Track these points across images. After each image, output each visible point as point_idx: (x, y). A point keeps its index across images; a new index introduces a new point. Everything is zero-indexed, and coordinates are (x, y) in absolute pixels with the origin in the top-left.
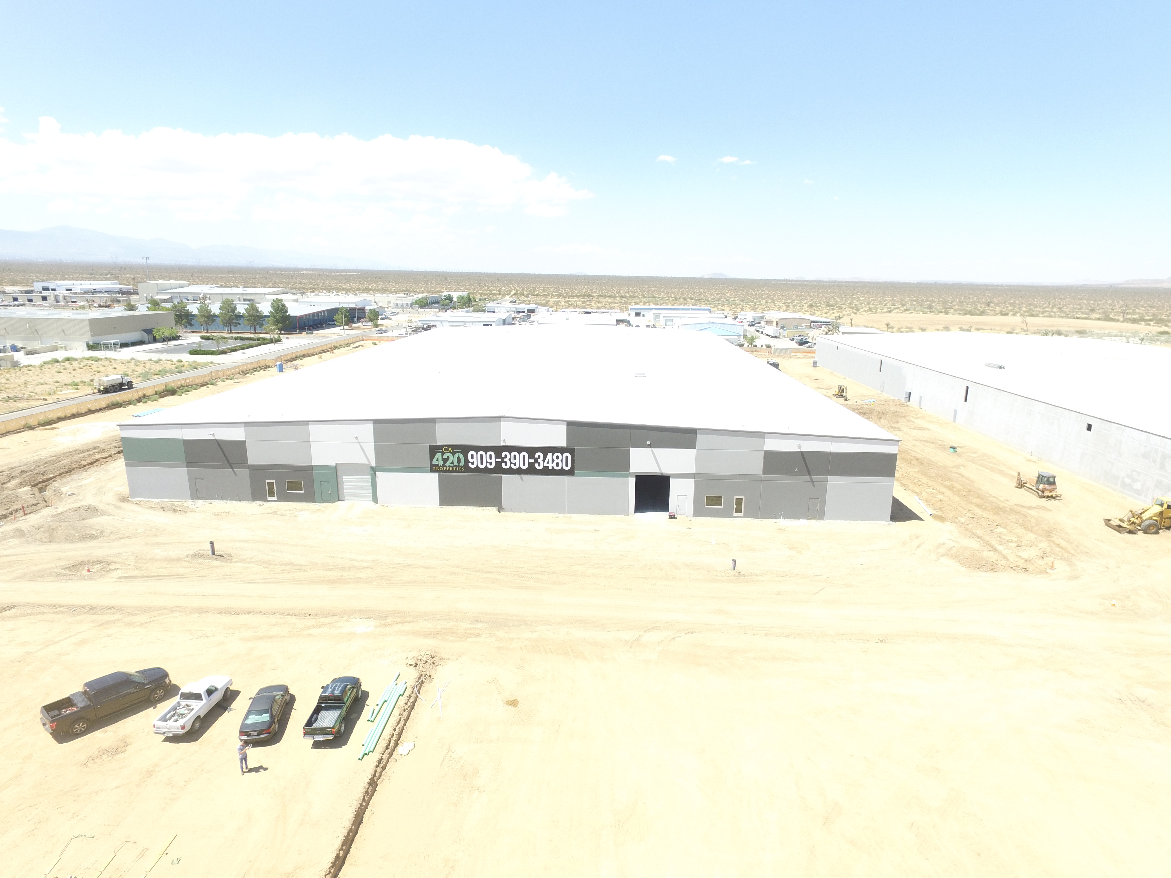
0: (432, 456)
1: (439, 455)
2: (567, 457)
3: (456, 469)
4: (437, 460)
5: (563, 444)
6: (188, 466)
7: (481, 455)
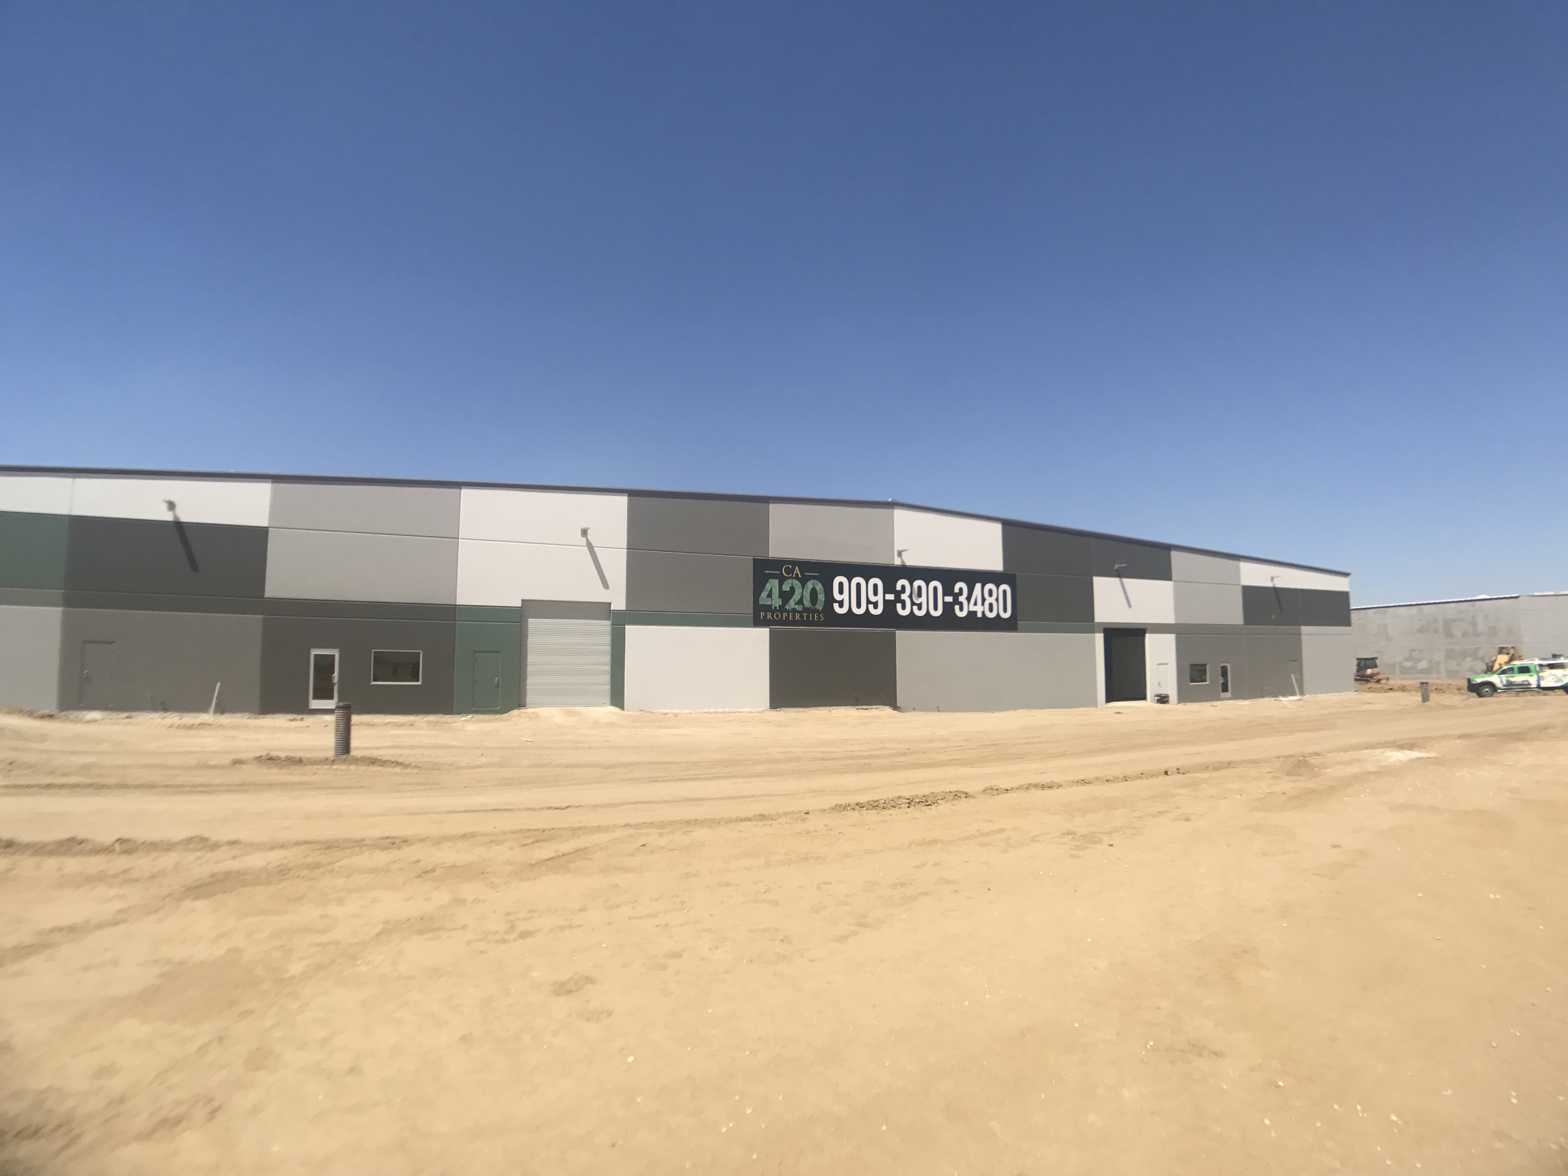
0: (759, 585)
1: (773, 585)
2: (1005, 592)
3: (808, 617)
4: (770, 595)
5: (996, 564)
7: (858, 585)
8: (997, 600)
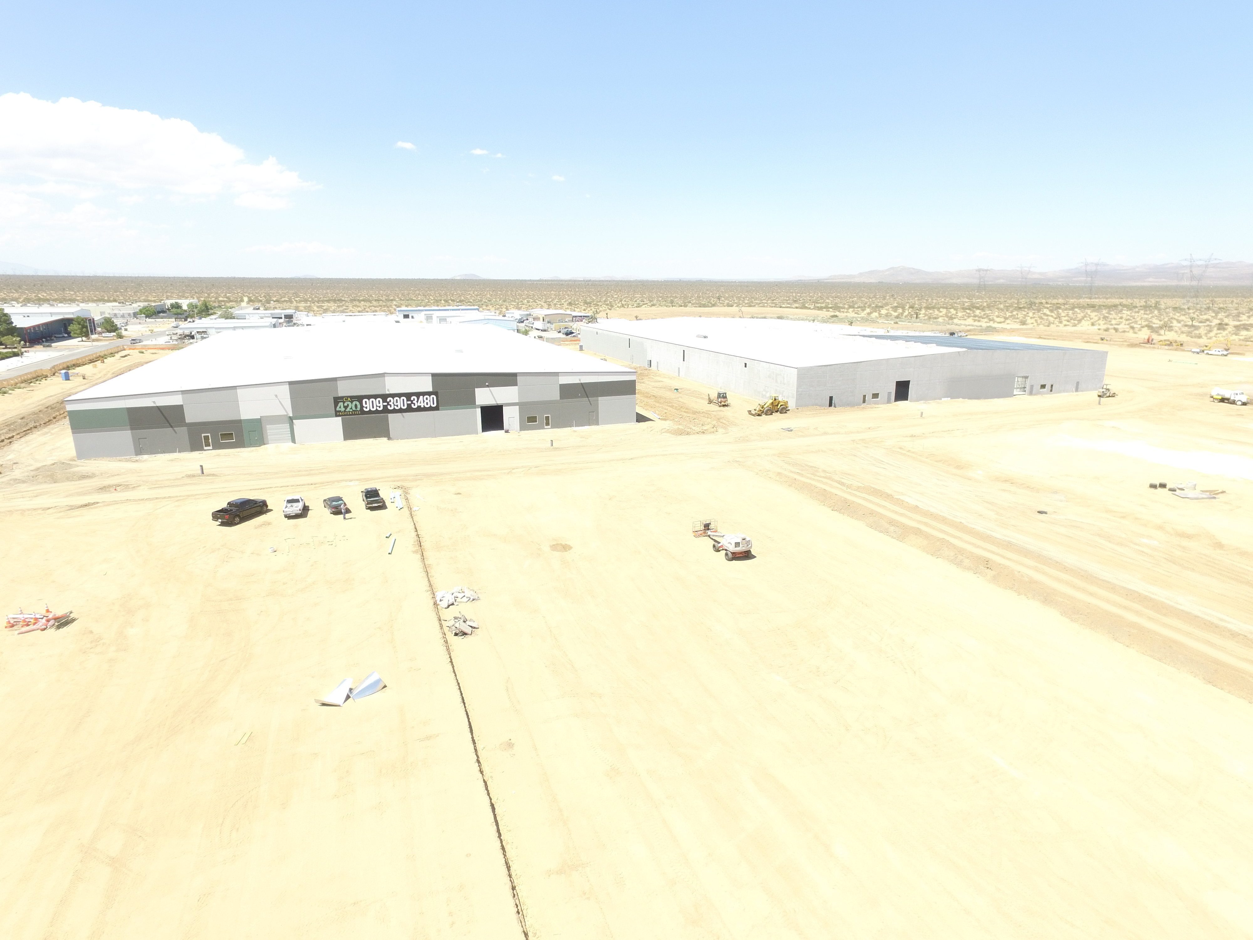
0: (336, 404)
1: (341, 404)
2: (433, 398)
3: (354, 413)
4: (340, 407)
5: (430, 389)
6: (132, 429)
7: (372, 401)
8: (430, 401)
